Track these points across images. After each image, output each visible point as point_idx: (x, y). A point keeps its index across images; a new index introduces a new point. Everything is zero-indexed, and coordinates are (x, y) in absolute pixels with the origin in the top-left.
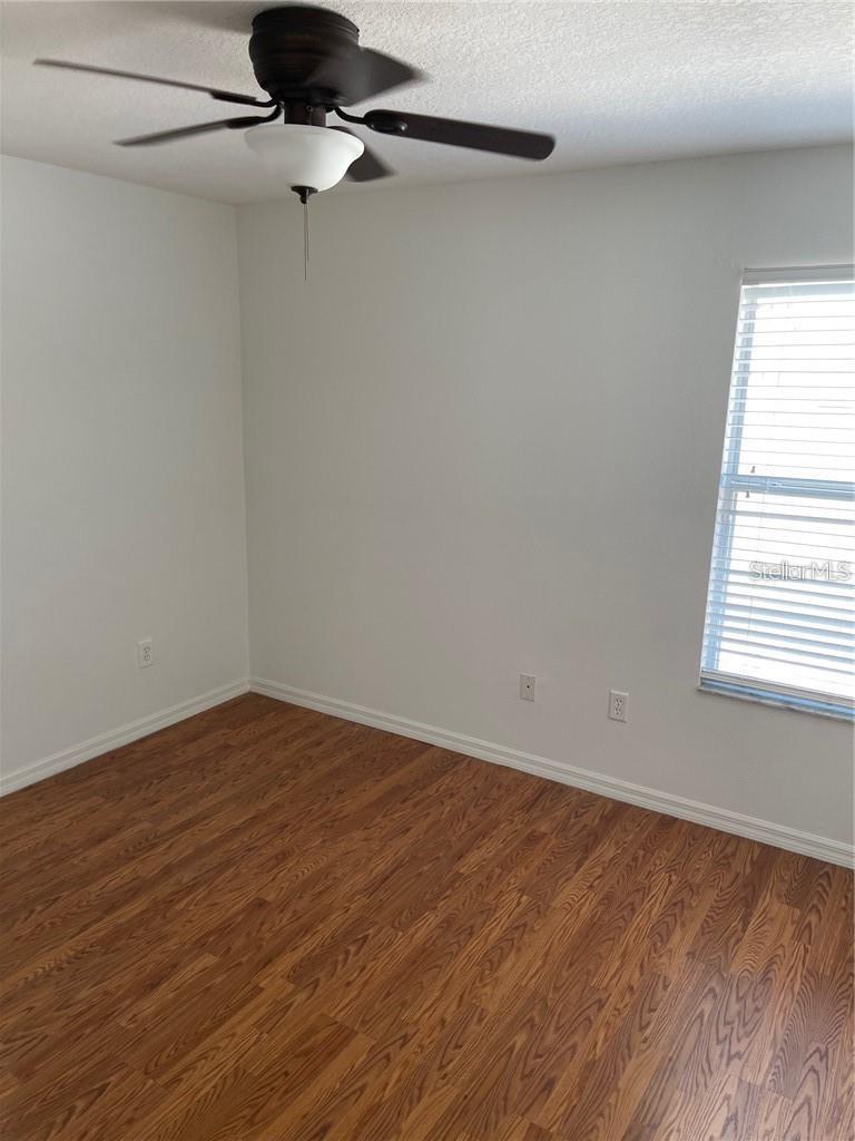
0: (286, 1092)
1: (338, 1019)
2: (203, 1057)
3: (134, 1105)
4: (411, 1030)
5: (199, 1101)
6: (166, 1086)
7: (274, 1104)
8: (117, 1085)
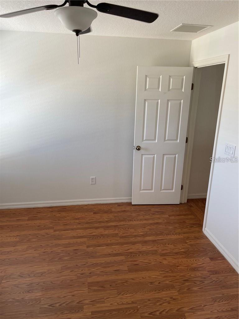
0: (115, 282)
1: (87, 289)
2: (123, 304)
3: (146, 303)
4: (79, 275)
5: (132, 294)
6: (136, 303)
7: (119, 282)
8: (147, 312)
